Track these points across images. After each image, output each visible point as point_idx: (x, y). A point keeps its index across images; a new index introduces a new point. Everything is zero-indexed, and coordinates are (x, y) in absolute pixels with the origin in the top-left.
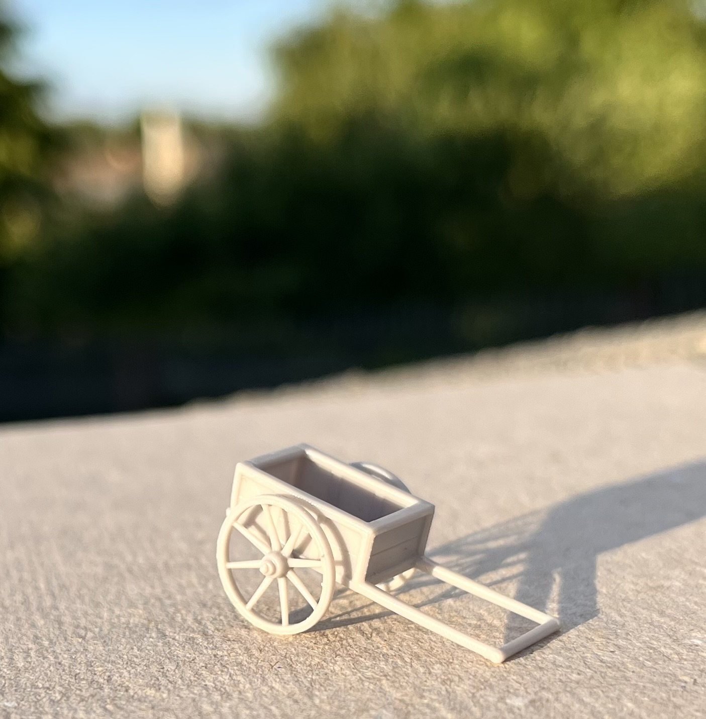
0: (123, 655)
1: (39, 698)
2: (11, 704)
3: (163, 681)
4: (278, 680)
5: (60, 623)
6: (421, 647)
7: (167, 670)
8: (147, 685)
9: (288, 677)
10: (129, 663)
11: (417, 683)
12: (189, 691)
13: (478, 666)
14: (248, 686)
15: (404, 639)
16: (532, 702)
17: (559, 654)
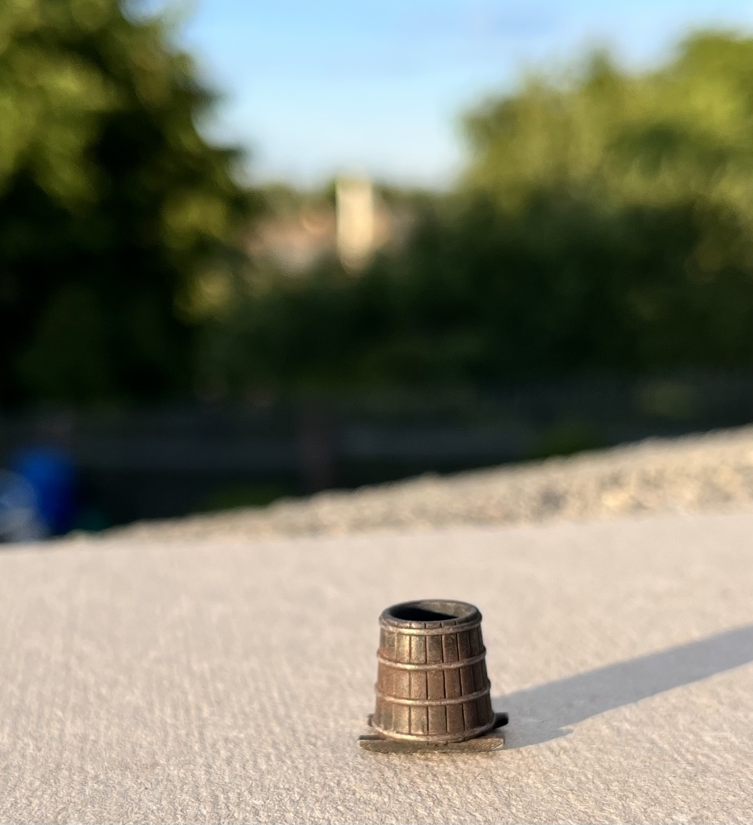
0: (349, 761)
1: (282, 798)
2: (259, 802)
3: (384, 787)
4: (480, 790)
5: (294, 731)
7: (387, 777)
8: (371, 790)
9: (489, 787)
10: (354, 770)
11: (598, 797)
12: (406, 796)
13: (649, 785)
14: (455, 794)
15: (587, 759)
16: (694, 818)
17: (719, 777)
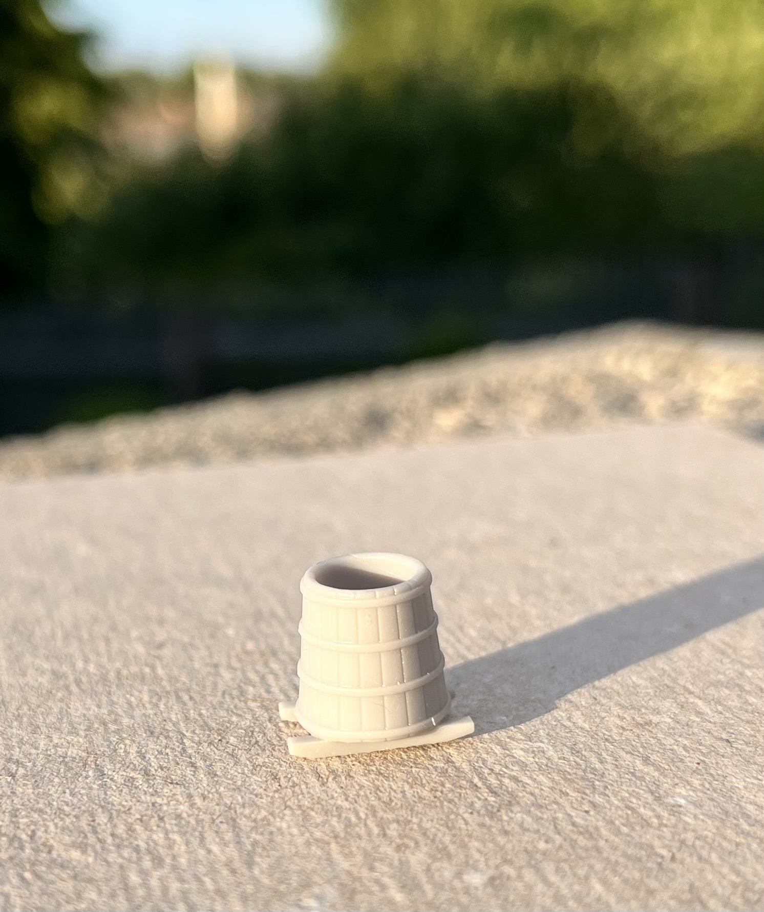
3: (92, 839)
6: (379, 799)
8: (74, 845)
